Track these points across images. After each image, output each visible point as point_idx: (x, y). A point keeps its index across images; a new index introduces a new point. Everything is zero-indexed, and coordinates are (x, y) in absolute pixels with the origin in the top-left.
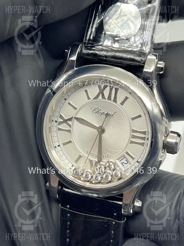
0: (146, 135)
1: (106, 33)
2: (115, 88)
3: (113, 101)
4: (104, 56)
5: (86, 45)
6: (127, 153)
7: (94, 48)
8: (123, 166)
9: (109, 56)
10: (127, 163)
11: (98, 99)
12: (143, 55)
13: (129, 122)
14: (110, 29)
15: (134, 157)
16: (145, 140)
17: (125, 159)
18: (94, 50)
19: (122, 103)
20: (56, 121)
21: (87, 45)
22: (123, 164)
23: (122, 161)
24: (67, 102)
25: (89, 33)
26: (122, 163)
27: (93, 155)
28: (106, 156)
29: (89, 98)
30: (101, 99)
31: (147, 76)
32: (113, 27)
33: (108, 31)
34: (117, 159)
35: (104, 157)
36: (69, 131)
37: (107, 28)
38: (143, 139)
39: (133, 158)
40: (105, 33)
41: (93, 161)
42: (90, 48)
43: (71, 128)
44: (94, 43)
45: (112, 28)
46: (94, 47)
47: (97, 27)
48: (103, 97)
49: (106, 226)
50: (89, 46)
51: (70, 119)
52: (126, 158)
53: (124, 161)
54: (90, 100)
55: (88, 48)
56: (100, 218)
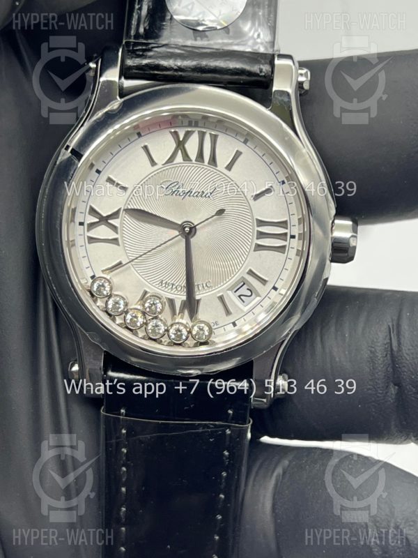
0: (287, 228)
1: (175, 17)
2: (210, 134)
3: (209, 163)
4: (175, 67)
5: (131, 48)
6: (251, 273)
7: (151, 54)
8: (244, 302)
9: (187, 67)
10: (250, 294)
11: (175, 162)
12: (262, 58)
13: (248, 205)
14: (183, 8)
15: (266, 279)
16: (286, 240)
17: (245, 287)
18: (150, 57)
19: (229, 167)
20: (81, 224)
21: (135, 48)
22: (242, 297)
23: (239, 293)
24: (104, 177)
25: (134, 22)
26: (239, 296)
27: (174, 287)
28: (204, 285)
29: (153, 163)
30: (182, 161)
31: (282, 100)
32: (189, 5)
33: (177, 15)
34: (228, 290)
35: (200, 288)
36: (115, 241)
37: (174, 8)
38: (283, 236)
39: (264, 282)
40: (172, 18)
41: (176, 300)
42: (141, 53)
43: (117, 233)
44: (150, 41)
45: (186, 7)
46: (150, 50)
47: (151, 7)
48: (186, 157)
49: (211, 440)
50: (137, 50)
51: (115, 215)
52: (249, 284)
53: (244, 291)
54: (156, 168)
55: (138, 53)
56: (199, 424)
